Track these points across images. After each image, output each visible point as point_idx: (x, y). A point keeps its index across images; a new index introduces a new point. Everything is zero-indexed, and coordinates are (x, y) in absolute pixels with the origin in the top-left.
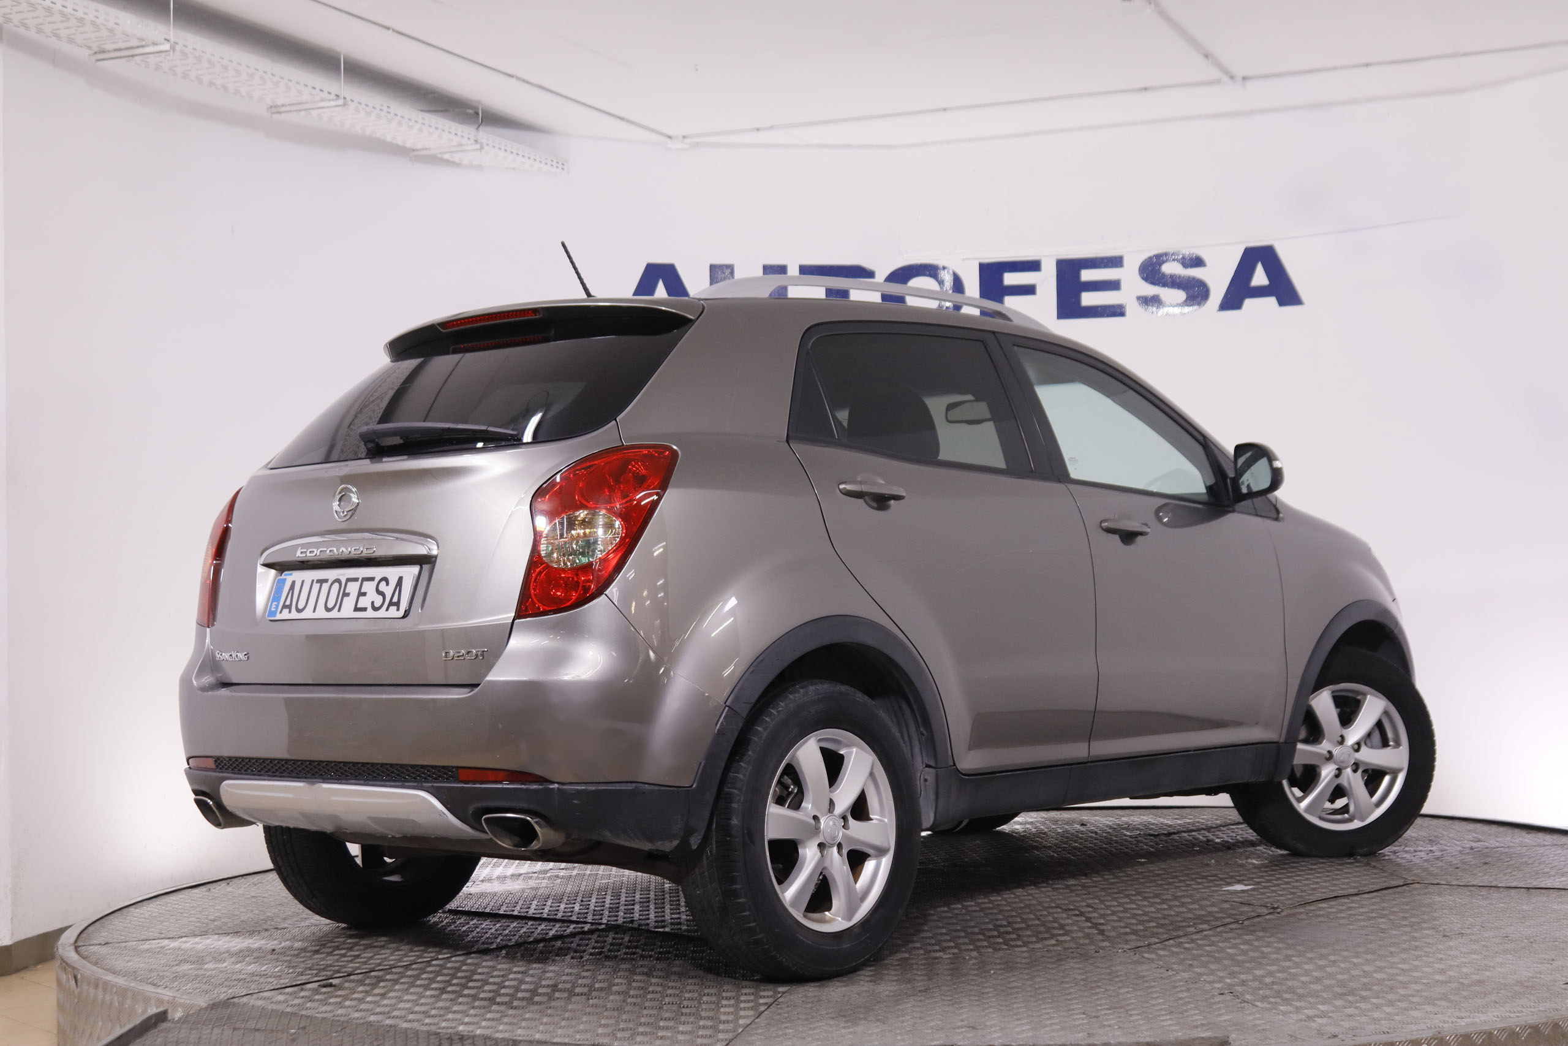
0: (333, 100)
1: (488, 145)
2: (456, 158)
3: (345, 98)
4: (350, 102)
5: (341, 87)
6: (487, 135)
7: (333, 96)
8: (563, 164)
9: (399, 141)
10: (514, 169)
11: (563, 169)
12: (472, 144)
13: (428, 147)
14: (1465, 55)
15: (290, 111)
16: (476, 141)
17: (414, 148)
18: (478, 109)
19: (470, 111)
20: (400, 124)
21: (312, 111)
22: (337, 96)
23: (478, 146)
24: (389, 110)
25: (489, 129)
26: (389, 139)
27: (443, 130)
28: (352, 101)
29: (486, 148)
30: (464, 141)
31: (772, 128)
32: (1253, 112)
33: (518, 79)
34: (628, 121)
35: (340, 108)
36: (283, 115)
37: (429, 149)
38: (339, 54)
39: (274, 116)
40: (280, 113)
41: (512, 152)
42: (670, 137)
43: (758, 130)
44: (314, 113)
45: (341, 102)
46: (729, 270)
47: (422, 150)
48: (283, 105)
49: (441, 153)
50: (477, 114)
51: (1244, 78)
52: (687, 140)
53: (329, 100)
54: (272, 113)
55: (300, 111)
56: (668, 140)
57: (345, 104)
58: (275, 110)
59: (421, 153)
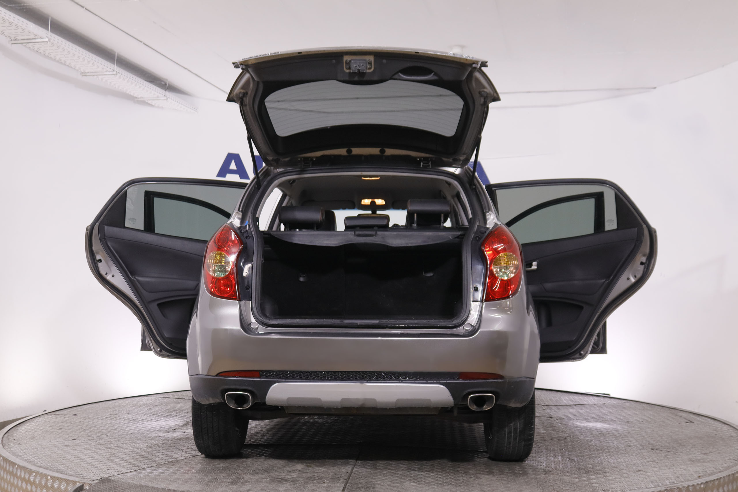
1: (169, 98)
3: (116, 72)
4: (118, 74)
5: (115, 67)
6: (168, 94)
7: (111, 70)
8: (196, 109)
9: (132, 93)
11: (196, 111)
12: (163, 97)
15: (91, 75)
16: (165, 96)
17: (137, 97)
19: (163, 83)
21: (99, 76)
22: (113, 70)
23: (166, 98)
25: (170, 92)
26: (128, 92)
28: (119, 73)
29: (169, 99)
30: (160, 96)
35: (113, 76)
36: (87, 77)
37: (144, 98)
38: (115, 53)
40: (86, 76)
41: (178, 102)
45: (115, 73)
47: (140, 98)
48: (88, 73)
49: (147, 100)
50: (166, 84)
54: (82, 76)
55: (94, 75)
57: (116, 75)
58: (83, 74)
59: (139, 99)
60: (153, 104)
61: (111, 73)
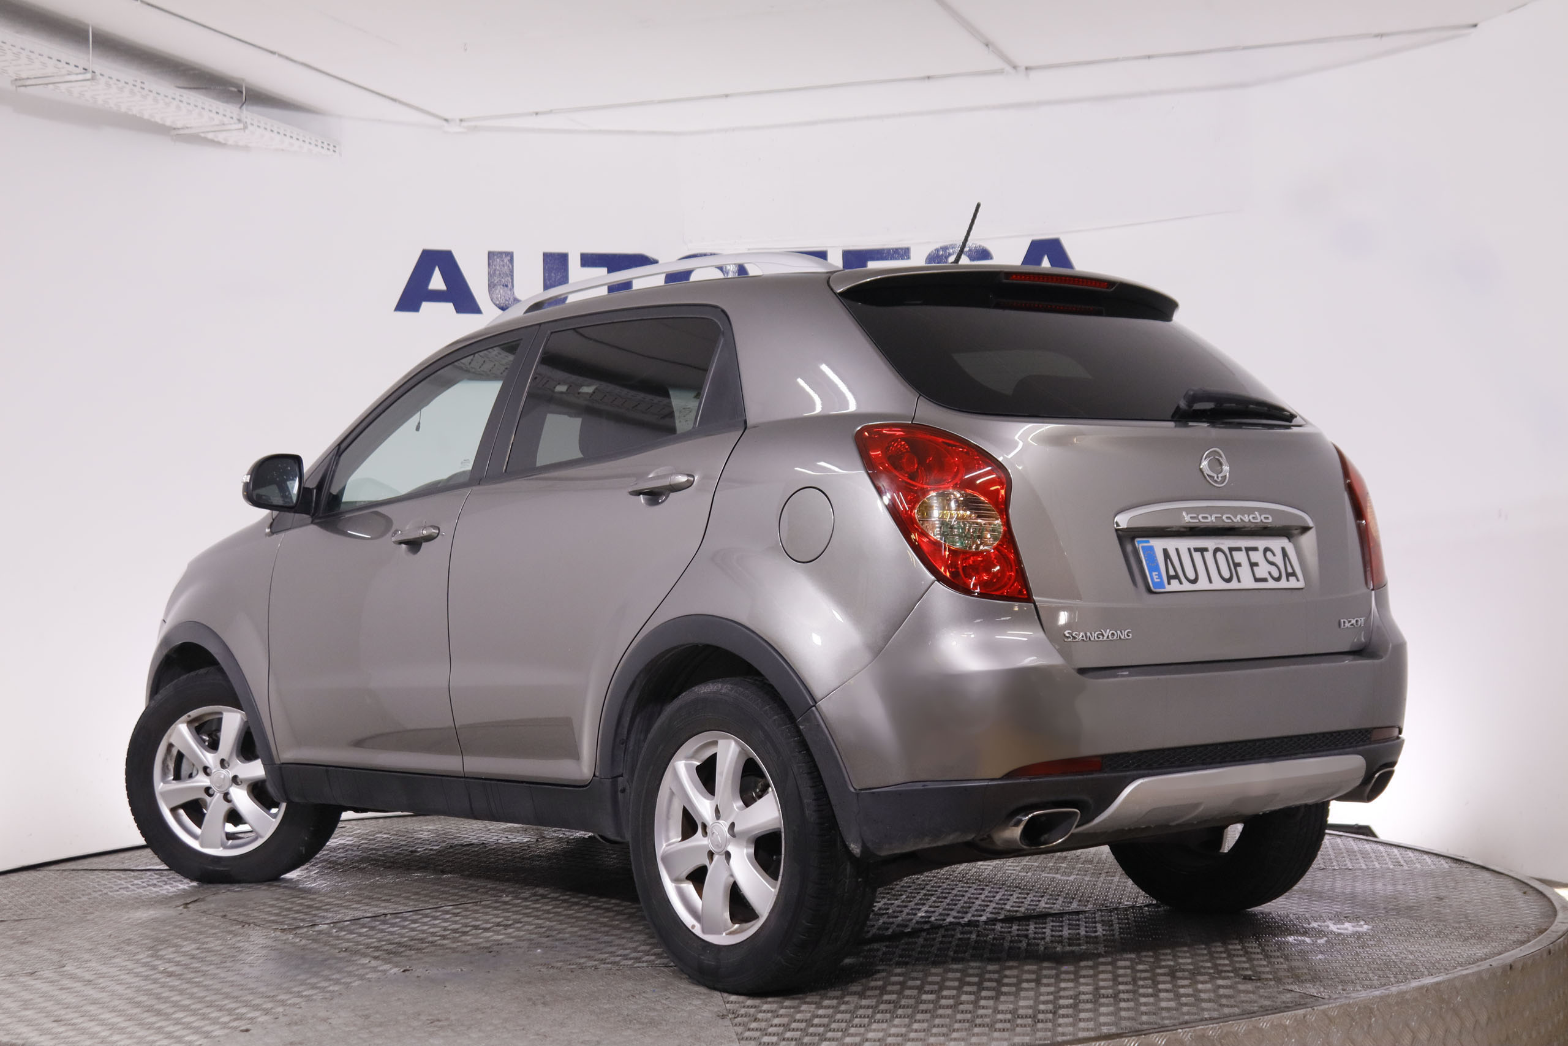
0: (80, 74)
1: (252, 124)
2: (221, 137)
3: (93, 72)
4: (99, 76)
5: (89, 61)
6: (251, 114)
7: (80, 70)
8: (334, 146)
9: (158, 119)
10: (283, 150)
11: (334, 151)
12: (235, 123)
13: (189, 126)
14: (1245, 48)
15: (37, 85)
16: (239, 120)
17: (174, 126)
18: (242, 88)
19: (233, 89)
20: (156, 100)
21: (59, 85)
22: (85, 70)
23: (241, 126)
24: (143, 86)
25: (256, 109)
26: (146, 116)
27: (203, 108)
28: (102, 75)
29: (250, 127)
30: (226, 120)
31: (551, 112)
32: (1040, 104)
33: (280, 55)
34: (401, 103)
35: (89, 82)
36: (28, 87)
37: (191, 128)
38: (88, 26)
39: (19, 89)
40: (26, 86)
41: (279, 133)
42: (446, 120)
43: (537, 114)
44: (63, 86)
45: (89, 76)
46: (509, 258)
47: (182, 128)
48: (28, 78)
49: (203, 132)
50: (240, 92)
51: (1027, 69)
52: (464, 124)
53: (77, 74)
54: (17, 86)
55: (47, 84)
56: (445, 123)
57: (93, 79)
58: (20, 83)
59: (181, 132)
60: (223, 142)
61: (80, 77)
